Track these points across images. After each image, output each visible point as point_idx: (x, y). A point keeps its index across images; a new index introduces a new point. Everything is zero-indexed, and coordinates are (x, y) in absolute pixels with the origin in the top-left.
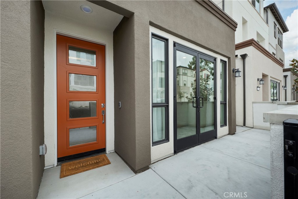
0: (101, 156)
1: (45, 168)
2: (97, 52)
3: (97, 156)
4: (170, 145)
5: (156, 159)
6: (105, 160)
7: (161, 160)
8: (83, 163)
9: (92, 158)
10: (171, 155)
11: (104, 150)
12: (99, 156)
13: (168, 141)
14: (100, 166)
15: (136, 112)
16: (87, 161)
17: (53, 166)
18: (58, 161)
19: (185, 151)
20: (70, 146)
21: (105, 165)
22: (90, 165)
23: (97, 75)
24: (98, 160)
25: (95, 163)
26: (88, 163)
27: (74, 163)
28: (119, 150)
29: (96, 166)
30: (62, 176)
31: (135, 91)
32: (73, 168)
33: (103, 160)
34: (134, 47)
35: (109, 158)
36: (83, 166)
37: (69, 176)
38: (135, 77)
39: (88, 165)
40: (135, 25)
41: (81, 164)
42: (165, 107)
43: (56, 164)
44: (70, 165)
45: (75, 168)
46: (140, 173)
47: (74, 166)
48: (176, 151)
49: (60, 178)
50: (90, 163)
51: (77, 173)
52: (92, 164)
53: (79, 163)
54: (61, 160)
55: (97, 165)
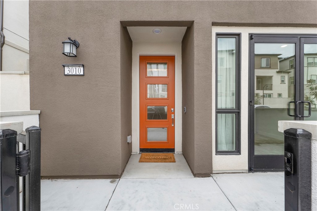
0: (170, 154)
1: (132, 153)
2: (168, 63)
3: (167, 154)
4: (242, 160)
5: (221, 169)
6: (172, 158)
7: (228, 173)
8: (155, 156)
9: (162, 154)
10: (244, 172)
11: (173, 150)
12: (168, 154)
13: (239, 154)
14: (167, 162)
15: (195, 117)
16: (158, 156)
17: (136, 153)
18: (140, 151)
19: (269, 173)
20: (148, 141)
21: (170, 162)
22: (160, 159)
23: (168, 83)
24: (167, 157)
25: (163, 158)
26: (159, 158)
27: (149, 155)
28: (186, 154)
29: (163, 161)
30: (140, 161)
31: (195, 97)
32: (148, 158)
33: (170, 157)
34: (194, 54)
35: (175, 158)
36: (154, 159)
37: (144, 162)
38: (195, 83)
39: (158, 158)
40: (195, 32)
41: (154, 157)
42: (236, 114)
43: (138, 152)
44: (147, 155)
45: (149, 158)
46: (199, 177)
47: (149, 157)
48: (252, 169)
49: (139, 162)
50: (160, 157)
51: (149, 162)
52: (161, 159)
53: (153, 155)
54: (142, 150)
55: (165, 160)
